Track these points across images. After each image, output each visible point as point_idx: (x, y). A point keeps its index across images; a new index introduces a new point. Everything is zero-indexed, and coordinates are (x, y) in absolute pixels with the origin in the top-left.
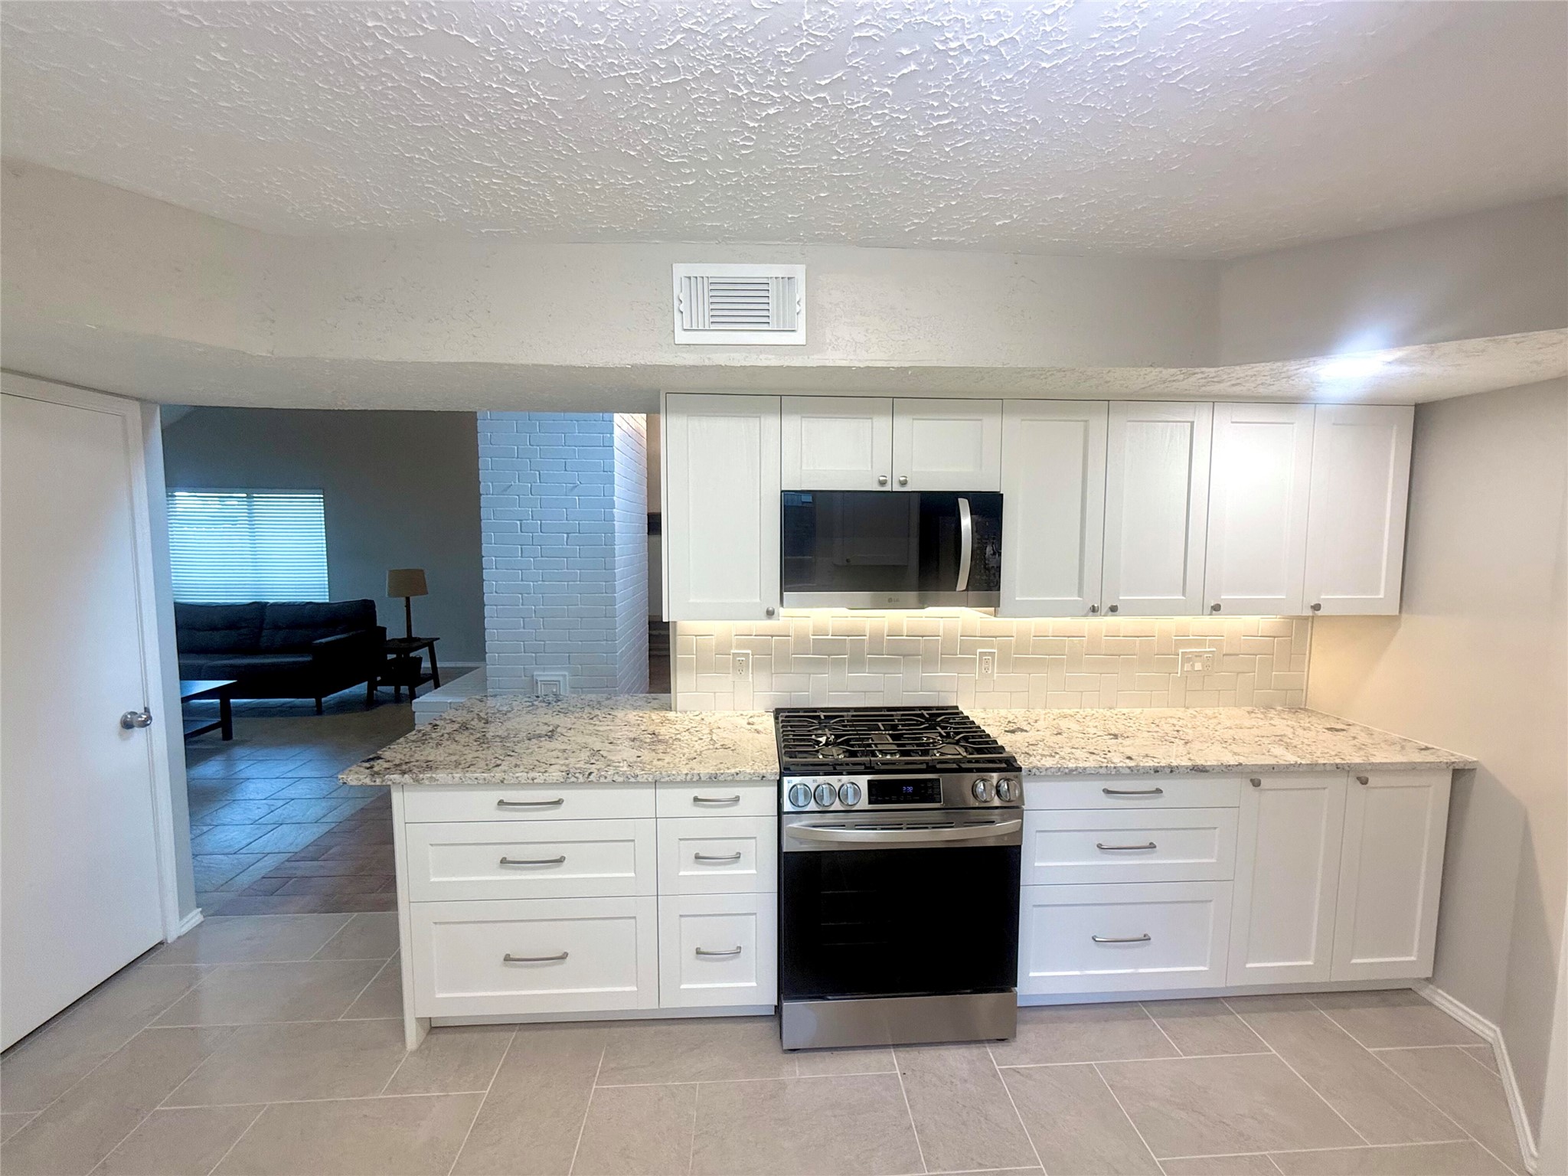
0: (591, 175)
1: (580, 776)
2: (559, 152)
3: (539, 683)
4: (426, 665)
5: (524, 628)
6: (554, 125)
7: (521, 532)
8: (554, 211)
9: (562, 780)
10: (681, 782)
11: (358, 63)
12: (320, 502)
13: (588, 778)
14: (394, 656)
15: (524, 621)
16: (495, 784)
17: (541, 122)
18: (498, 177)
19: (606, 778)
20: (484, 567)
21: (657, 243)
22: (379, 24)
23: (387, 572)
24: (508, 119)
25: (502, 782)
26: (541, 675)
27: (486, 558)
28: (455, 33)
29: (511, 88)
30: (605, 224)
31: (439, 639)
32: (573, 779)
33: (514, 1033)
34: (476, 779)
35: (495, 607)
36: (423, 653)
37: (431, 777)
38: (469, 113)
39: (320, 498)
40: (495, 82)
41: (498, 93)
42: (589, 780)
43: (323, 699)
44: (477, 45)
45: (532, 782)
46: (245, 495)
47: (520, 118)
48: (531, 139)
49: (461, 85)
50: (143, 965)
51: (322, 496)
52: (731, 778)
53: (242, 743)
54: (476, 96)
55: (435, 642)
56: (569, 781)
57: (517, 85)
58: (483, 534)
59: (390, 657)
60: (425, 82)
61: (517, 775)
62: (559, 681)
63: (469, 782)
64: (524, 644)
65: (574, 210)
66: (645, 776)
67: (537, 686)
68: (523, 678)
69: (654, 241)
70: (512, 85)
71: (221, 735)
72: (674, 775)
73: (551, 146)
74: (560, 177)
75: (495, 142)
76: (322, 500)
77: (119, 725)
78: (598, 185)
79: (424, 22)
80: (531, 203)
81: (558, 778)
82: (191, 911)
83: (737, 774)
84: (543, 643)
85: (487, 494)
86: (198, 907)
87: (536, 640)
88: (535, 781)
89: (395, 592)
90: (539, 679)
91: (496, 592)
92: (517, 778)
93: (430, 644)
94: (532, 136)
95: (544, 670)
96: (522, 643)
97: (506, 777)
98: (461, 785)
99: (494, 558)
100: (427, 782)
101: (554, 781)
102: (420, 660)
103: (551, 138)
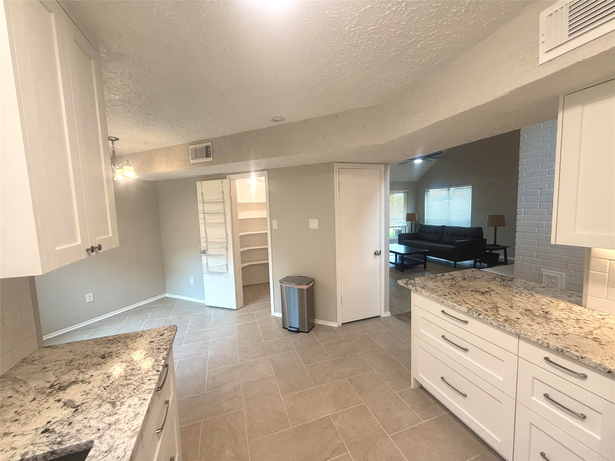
0: (455, 8)
1: (475, 313)
2: (432, 12)
3: (544, 275)
4: (502, 257)
5: (538, 245)
6: (420, 4)
7: (541, 195)
8: (455, 36)
9: (467, 312)
10: (534, 342)
11: (356, 41)
12: (470, 189)
13: (478, 316)
14: (489, 251)
15: (538, 241)
16: (440, 302)
17: (414, 8)
18: (421, 41)
19: (487, 320)
20: (517, 213)
21: (529, 7)
22: (348, 27)
23: (487, 216)
24: (403, 19)
25: (443, 302)
26: (545, 272)
27: (519, 209)
28: (363, 9)
29: (393, 8)
30: (486, 22)
31: (509, 247)
32: (471, 313)
33: (446, 413)
34: (434, 297)
35: (522, 233)
36: (501, 252)
37: (420, 291)
38: (392, 28)
39: (470, 188)
40: (387, 11)
41: (392, 13)
42: (479, 317)
43: (457, 263)
44: (371, 6)
45: (453, 307)
46: (447, 189)
47: (406, 15)
48: (417, 18)
49: (381, 22)
50: (374, 319)
51: (471, 187)
52: (576, 358)
53: (428, 271)
54: (388, 21)
55: (507, 248)
56: (469, 313)
57: (395, 4)
58: (518, 197)
59: (487, 251)
60: (372, 31)
61: (448, 302)
62: (557, 277)
63: (432, 297)
64: (537, 254)
65: (464, 29)
66: (510, 328)
67: (542, 277)
68: (535, 271)
69: (526, 8)
70: (392, 7)
71: (423, 267)
72: (528, 336)
73: (427, 13)
74: (443, 21)
75: (408, 30)
76: (471, 188)
77: (374, 254)
78: (463, 9)
79: (355, 15)
80: (443, 40)
81: (465, 310)
82: (388, 311)
83: (582, 358)
84: (549, 255)
85: (522, 178)
86: (390, 311)
87: (544, 253)
88: (455, 307)
89: (489, 225)
90: (544, 273)
91: (523, 226)
92: (448, 303)
93: (505, 248)
94: (417, 16)
95: (548, 269)
96: (536, 253)
97: (444, 301)
98: (428, 297)
99: (523, 209)
100: (419, 292)
101: (463, 311)
102: (499, 255)
103: (424, 10)
